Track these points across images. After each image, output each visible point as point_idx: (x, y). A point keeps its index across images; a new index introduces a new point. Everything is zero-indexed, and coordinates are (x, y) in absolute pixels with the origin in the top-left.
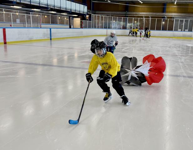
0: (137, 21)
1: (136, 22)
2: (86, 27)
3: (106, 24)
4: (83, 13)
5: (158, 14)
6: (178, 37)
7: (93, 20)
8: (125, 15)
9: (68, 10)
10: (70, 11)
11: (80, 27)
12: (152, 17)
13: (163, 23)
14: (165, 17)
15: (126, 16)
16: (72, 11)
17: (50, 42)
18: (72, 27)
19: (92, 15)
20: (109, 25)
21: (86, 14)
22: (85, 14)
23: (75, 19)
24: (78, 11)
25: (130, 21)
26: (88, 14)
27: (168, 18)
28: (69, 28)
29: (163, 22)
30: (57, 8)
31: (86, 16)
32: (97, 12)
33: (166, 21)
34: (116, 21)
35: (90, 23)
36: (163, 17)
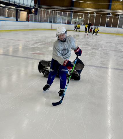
0: (82, 16)
1: (80, 17)
2: (32, 21)
3: (51, 18)
4: (30, 7)
5: (103, 10)
7: (39, 14)
8: (70, 10)
9: (16, 4)
10: (18, 4)
11: (26, 21)
12: (97, 13)
13: (107, 20)
14: (110, 14)
15: (71, 12)
16: (20, 5)
18: (19, 20)
19: (39, 9)
21: (33, 8)
23: (22, 12)
24: (25, 5)
25: (75, 17)
27: (113, 14)
30: (7, 2)
31: (32, 10)
32: (43, 7)
33: (110, 18)
34: (61, 15)
35: (35, 17)
36: (108, 13)
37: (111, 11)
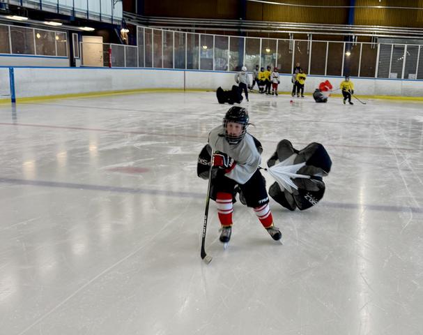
0: (273, 47)
1: (268, 50)
2: (120, 64)
3: (180, 54)
4: (109, 22)
5: (332, 27)
6: (391, 97)
7: (141, 43)
8: (236, 30)
9: (65, 13)
10: (69, 14)
11: (101, 64)
12: (314, 37)
13: (345, 56)
14: (352, 36)
15: (239, 34)
16: (77, 16)
17: (11, 108)
18: (78, 62)
19: (140, 29)
20: (190, 59)
21: (120, 24)
22: (116, 26)
23: (86, 39)
24: (94, 16)
25: (253, 48)
26: (126, 26)
27: (360, 39)
28: (68, 65)
29: (346, 52)
30: (31, 7)
31: (119, 30)
32: (153, 20)
33: (355, 50)
34: (210, 46)
35: (132, 52)
36: (345, 36)
37: (356, 28)
